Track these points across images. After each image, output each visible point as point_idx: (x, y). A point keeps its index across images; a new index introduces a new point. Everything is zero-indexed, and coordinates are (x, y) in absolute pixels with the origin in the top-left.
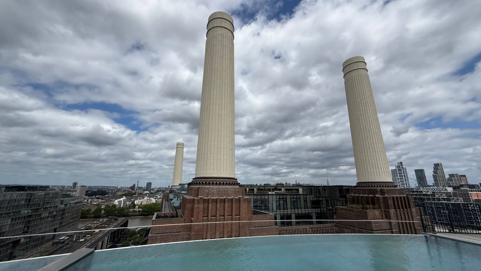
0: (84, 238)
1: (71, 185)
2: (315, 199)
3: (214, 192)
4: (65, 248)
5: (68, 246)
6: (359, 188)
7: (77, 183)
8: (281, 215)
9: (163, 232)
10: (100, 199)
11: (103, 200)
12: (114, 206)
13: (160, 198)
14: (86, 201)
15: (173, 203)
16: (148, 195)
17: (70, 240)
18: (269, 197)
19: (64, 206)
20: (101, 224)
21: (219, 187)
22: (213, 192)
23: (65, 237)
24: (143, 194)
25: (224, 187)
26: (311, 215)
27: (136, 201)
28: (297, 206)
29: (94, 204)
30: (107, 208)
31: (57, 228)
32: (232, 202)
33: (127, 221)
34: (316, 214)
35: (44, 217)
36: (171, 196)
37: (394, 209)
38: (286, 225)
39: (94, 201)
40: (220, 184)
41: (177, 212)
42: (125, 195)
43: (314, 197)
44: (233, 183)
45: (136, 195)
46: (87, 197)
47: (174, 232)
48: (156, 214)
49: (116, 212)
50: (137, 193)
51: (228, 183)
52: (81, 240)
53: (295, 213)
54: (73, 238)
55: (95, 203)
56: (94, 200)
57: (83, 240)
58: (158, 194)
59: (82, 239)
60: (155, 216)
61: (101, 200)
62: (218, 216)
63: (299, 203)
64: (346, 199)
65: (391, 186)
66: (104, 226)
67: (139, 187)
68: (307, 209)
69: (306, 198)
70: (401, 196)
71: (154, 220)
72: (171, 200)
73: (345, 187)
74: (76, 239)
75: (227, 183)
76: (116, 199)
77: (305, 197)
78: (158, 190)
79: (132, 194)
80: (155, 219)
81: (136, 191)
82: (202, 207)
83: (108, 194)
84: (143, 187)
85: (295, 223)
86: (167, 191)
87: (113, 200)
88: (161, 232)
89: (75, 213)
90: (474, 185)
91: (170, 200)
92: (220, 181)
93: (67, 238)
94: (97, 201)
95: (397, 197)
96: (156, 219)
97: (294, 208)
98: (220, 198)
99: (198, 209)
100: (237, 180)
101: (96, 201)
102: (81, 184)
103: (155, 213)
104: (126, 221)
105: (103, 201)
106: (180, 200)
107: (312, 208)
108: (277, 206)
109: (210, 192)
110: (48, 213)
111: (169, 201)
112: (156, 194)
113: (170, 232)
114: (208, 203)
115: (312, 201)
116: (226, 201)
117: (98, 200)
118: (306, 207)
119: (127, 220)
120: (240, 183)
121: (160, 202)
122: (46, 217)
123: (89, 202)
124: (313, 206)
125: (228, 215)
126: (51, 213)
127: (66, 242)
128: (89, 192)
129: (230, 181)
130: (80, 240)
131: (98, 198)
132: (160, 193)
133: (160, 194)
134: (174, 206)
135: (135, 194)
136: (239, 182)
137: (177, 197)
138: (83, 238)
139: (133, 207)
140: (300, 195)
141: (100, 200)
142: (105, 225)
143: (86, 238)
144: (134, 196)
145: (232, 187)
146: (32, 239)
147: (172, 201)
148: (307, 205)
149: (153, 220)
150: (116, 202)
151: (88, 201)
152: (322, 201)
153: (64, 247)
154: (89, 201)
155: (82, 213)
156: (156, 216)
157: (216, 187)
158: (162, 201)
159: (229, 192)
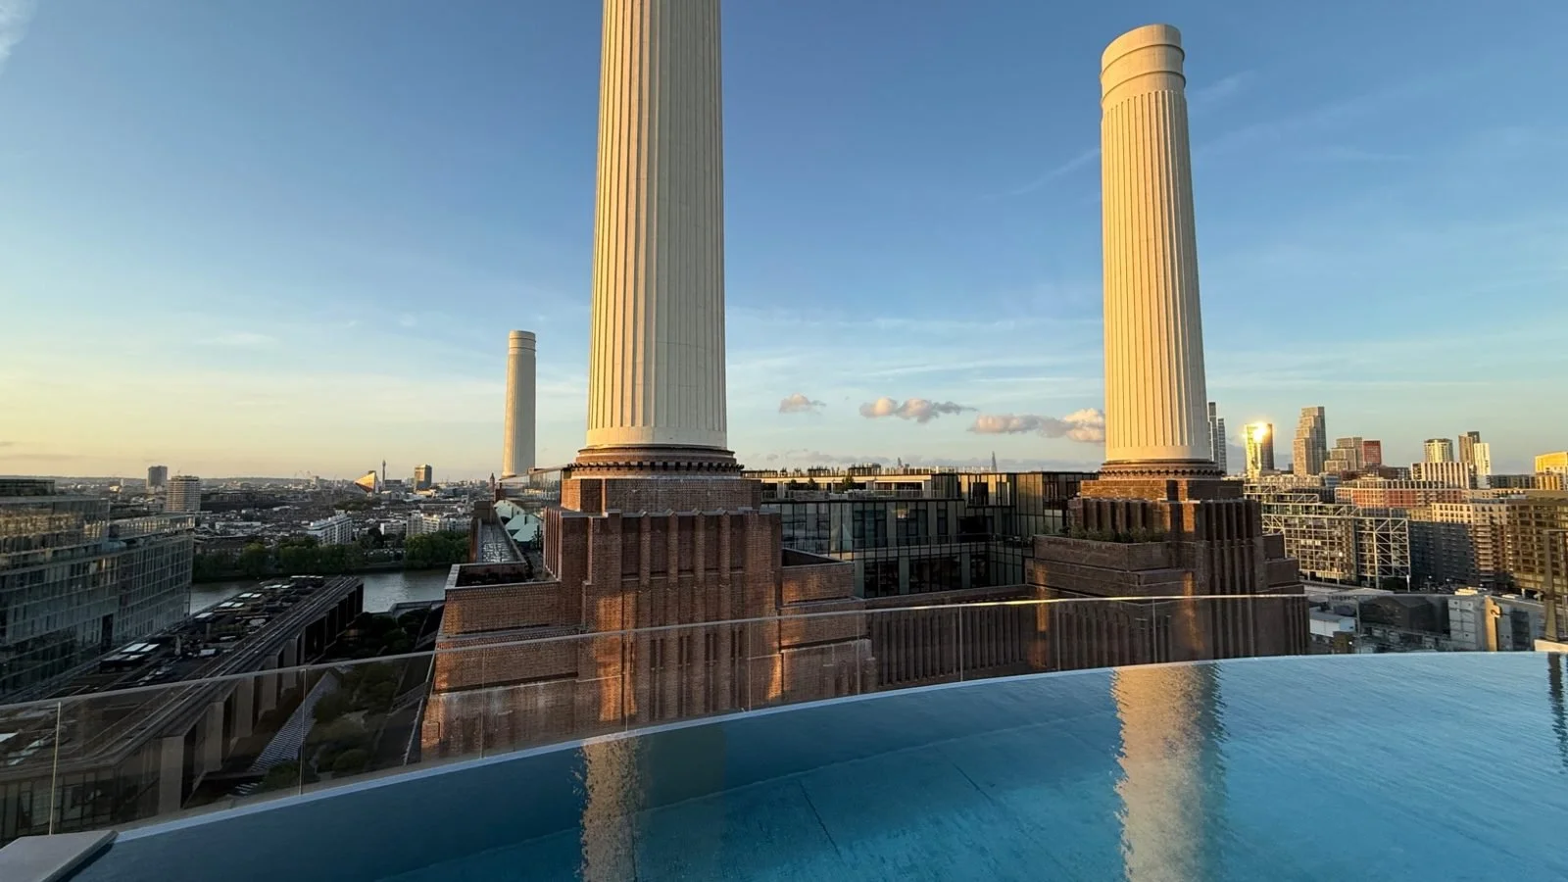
0: (216, 644)
1: (144, 475)
2: (971, 513)
3: (657, 496)
4: (147, 678)
5: (158, 673)
6: (1109, 479)
7: (165, 468)
8: (867, 561)
9: (486, 628)
10: (257, 520)
11: (266, 523)
12: (312, 541)
13: (465, 515)
14: (206, 526)
15: (513, 532)
16: (422, 506)
17: (163, 651)
18: (832, 509)
19: (124, 544)
20: (270, 600)
21: (675, 478)
22: (653, 494)
23: (143, 645)
24: (405, 503)
25: (693, 477)
26: (958, 560)
27: (382, 525)
28: (917, 534)
29: (237, 535)
30: (282, 547)
31: (111, 616)
32: (719, 526)
33: (360, 589)
34: (972, 557)
35: (55, 584)
36: (503, 507)
37: (1208, 539)
38: (882, 590)
39: (237, 527)
40: (678, 467)
41: (529, 562)
42: (343, 506)
43: (969, 507)
44: (723, 465)
45: (383, 507)
46: (208, 515)
47: (526, 624)
48: (456, 567)
49: (319, 561)
50: (384, 500)
51: (706, 464)
52: (204, 652)
53: (909, 556)
54: (174, 646)
55: (240, 534)
56: (235, 524)
57: (212, 651)
58: (455, 502)
59: (206, 647)
60: (453, 575)
61: (259, 524)
62: (673, 571)
63: (921, 526)
64: (1064, 513)
65: (1206, 472)
66: (281, 604)
67: (387, 482)
68: (947, 542)
69: (946, 510)
70: (1231, 501)
71: (451, 591)
72: (506, 520)
73: (1064, 476)
74: (182, 649)
75: (700, 465)
76: (313, 521)
77: (942, 506)
78: (454, 490)
79: (368, 502)
80: (453, 587)
81: (380, 493)
82: (617, 545)
83: (284, 504)
84: (403, 481)
85: (908, 586)
86: (486, 493)
87: (303, 522)
88: (480, 628)
89: (172, 567)
90: (1396, 469)
91: (502, 523)
92: (679, 457)
93: (152, 647)
94: (248, 526)
95: (1218, 505)
96: (457, 585)
97: (908, 539)
98: (680, 514)
99: (604, 552)
100: (735, 456)
101: (242, 527)
102: (179, 472)
103: (454, 565)
104: (354, 589)
105: (268, 526)
106: (537, 522)
107: (961, 539)
108: (854, 537)
109: (643, 496)
110: (67, 570)
111: (498, 523)
112: (450, 502)
113: (510, 626)
114: (639, 532)
115: (961, 520)
116: (701, 523)
117: (249, 523)
118: (943, 537)
119: (359, 584)
120: (742, 467)
121: (467, 527)
122: (62, 582)
123: (218, 532)
124: (964, 533)
125: (709, 566)
126: (78, 569)
127: (152, 661)
128: (214, 498)
129: (710, 458)
130: (199, 652)
131: (247, 518)
132: (462, 500)
133: (464, 502)
134: (515, 540)
135: (379, 504)
136: (739, 463)
137: (522, 511)
138: (210, 645)
139: (374, 542)
140: (927, 501)
141: (255, 524)
142: (285, 604)
143: (221, 645)
144: (374, 508)
145: (720, 477)
146: (27, 653)
147: (509, 526)
148: (946, 533)
149: (447, 591)
150: (313, 528)
151: (212, 526)
152: (992, 518)
153: (144, 676)
154: (217, 527)
155: (197, 567)
156: (459, 577)
157: (664, 478)
158: (474, 525)
159: (709, 494)
